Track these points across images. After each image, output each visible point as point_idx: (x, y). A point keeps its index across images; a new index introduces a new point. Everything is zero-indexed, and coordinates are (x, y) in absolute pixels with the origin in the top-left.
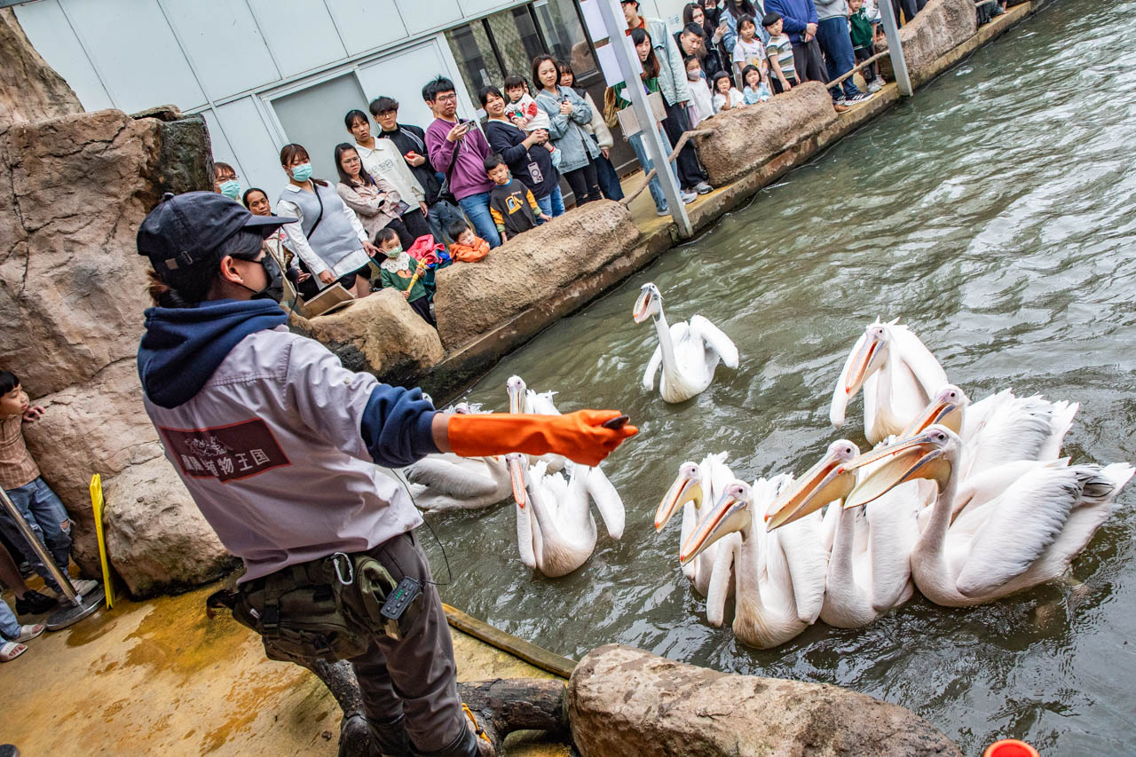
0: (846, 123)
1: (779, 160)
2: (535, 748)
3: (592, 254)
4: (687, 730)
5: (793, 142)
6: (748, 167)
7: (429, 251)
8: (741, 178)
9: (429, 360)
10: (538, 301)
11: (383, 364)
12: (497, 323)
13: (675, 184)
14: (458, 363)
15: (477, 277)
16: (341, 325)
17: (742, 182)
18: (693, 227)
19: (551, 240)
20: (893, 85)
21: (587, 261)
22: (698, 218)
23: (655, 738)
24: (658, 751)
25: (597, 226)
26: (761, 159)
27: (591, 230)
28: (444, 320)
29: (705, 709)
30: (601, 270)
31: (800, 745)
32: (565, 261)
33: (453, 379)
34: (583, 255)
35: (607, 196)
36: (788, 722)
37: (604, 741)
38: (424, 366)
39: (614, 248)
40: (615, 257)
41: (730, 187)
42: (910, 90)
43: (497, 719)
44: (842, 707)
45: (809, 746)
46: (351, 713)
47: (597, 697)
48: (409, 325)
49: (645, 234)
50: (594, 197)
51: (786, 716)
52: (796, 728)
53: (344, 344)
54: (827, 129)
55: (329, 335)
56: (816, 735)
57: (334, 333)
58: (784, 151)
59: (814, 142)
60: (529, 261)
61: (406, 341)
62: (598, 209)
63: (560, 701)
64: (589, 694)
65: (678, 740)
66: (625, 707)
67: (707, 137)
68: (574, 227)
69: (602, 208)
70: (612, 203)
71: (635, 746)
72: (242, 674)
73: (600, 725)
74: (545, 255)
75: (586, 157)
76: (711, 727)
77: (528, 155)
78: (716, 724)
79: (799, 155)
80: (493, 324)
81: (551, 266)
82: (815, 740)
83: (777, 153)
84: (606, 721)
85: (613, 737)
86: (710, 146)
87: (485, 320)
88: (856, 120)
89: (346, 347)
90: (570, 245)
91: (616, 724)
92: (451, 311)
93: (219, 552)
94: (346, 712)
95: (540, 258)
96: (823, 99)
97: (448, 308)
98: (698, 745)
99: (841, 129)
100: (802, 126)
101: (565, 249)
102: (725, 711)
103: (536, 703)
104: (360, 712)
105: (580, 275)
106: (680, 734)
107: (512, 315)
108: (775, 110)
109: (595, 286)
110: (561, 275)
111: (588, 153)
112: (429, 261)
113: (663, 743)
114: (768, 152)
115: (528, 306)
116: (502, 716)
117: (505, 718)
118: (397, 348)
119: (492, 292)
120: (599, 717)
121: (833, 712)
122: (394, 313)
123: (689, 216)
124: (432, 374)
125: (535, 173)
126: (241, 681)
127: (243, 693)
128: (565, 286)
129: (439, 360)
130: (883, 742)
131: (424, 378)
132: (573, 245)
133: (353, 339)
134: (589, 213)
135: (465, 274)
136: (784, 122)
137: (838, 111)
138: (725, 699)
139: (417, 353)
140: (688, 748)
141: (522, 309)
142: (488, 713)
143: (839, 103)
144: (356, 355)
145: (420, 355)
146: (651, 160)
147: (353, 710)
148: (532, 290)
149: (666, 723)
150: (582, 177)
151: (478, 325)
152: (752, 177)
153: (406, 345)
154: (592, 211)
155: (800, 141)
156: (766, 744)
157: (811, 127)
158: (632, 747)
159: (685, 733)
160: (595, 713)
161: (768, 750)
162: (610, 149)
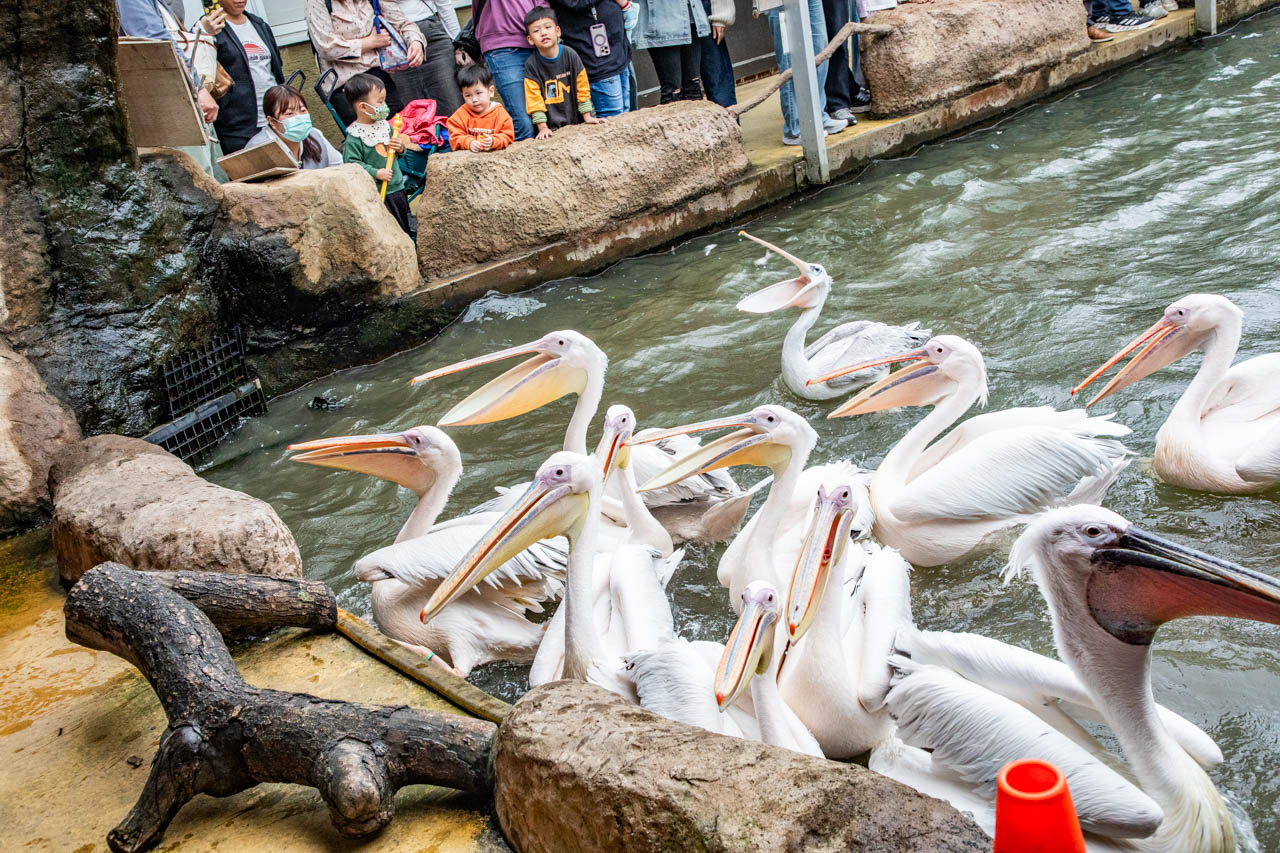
0: (1103, 56)
1: (984, 96)
2: (439, 813)
3: (672, 178)
4: (653, 793)
5: (1011, 71)
6: (933, 97)
7: (426, 124)
8: (920, 111)
9: (394, 285)
10: (577, 232)
11: (324, 275)
12: (508, 251)
13: (818, 101)
14: (438, 300)
15: (490, 176)
16: (269, 202)
17: (919, 117)
18: (831, 172)
19: (613, 145)
20: (1189, 12)
21: (661, 187)
22: (842, 158)
23: (607, 801)
24: (608, 819)
25: (687, 137)
26: (957, 88)
27: (677, 143)
28: (430, 230)
29: (683, 770)
30: (679, 205)
31: (801, 830)
32: (628, 180)
33: (427, 322)
34: (657, 178)
35: (711, 98)
36: (792, 800)
37: (538, 803)
38: (385, 292)
39: (706, 176)
40: (705, 191)
41: (899, 121)
42: (1214, 25)
43: (391, 758)
44: (869, 792)
45: (814, 832)
46: (180, 722)
47: (539, 740)
48: (373, 225)
49: (757, 166)
50: (690, 93)
51: (791, 793)
52: (801, 808)
53: (268, 231)
54: (1068, 61)
55: (248, 212)
56: (826, 821)
57: (256, 211)
58: (995, 83)
59: (1045, 78)
60: (574, 170)
61: (366, 248)
62: (693, 112)
63: (488, 750)
64: (528, 735)
65: (638, 807)
66: (574, 756)
67: (881, 37)
68: (653, 131)
69: (699, 112)
70: (716, 108)
71: (579, 811)
72: (18, 667)
73: (534, 780)
74: (600, 166)
75: (688, 31)
76: (687, 794)
77: (594, 11)
78: (694, 791)
79: (1017, 95)
80: (501, 253)
81: (605, 184)
82: (823, 827)
83: (983, 83)
84: (544, 773)
85: (550, 796)
86: (882, 51)
87: (492, 244)
88: (1118, 56)
89: (271, 237)
90: (640, 159)
91: (559, 777)
92: (441, 220)
93: (14, 494)
94: (172, 719)
95: (592, 167)
96: (1073, 13)
97: (438, 214)
98: (664, 816)
99: (1091, 66)
100: (1030, 50)
101: (632, 163)
102: (710, 776)
103: (452, 746)
104: (194, 722)
105: (647, 208)
106: (641, 799)
107: (533, 245)
108: (995, 15)
109: (666, 228)
110: (617, 200)
111: (693, 27)
112: (423, 139)
113: (617, 808)
114: (969, 79)
115: (560, 236)
116: (400, 756)
117: (403, 759)
118: (350, 256)
119: (509, 204)
120: (535, 768)
121: (856, 795)
122: (355, 202)
123: (829, 152)
124: (396, 307)
125: (600, 40)
126: (14, 676)
127: (15, 692)
128: (622, 218)
129: (410, 289)
130: (913, 840)
131: (382, 311)
132: (645, 158)
133: (283, 227)
134: (678, 115)
135: (475, 169)
136: (1006, 37)
137: (1092, 37)
138: (713, 763)
139: (379, 270)
140: (649, 820)
141: (549, 240)
142: (380, 747)
143: (1098, 26)
144: (285, 251)
145: (383, 275)
146: (789, 55)
147: (183, 718)
148: (571, 214)
149: (627, 782)
150: (677, 60)
151: (479, 250)
152: (938, 114)
153: (364, 255)
154: (684, 114)
155: (1022, 71)
156: (755, 823)
157: (1044, 54)
158: (573, 814)
159: (650, 799)
160: (533, 761)
161: (757, 830)
162: (728, 28)
